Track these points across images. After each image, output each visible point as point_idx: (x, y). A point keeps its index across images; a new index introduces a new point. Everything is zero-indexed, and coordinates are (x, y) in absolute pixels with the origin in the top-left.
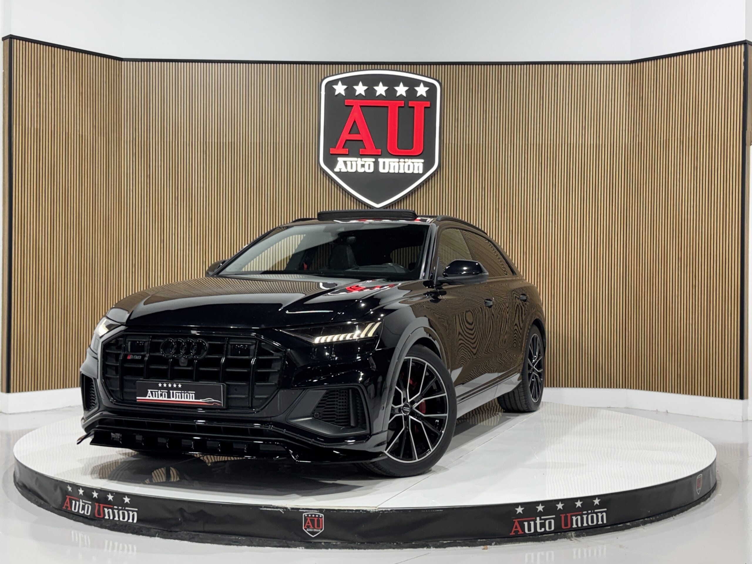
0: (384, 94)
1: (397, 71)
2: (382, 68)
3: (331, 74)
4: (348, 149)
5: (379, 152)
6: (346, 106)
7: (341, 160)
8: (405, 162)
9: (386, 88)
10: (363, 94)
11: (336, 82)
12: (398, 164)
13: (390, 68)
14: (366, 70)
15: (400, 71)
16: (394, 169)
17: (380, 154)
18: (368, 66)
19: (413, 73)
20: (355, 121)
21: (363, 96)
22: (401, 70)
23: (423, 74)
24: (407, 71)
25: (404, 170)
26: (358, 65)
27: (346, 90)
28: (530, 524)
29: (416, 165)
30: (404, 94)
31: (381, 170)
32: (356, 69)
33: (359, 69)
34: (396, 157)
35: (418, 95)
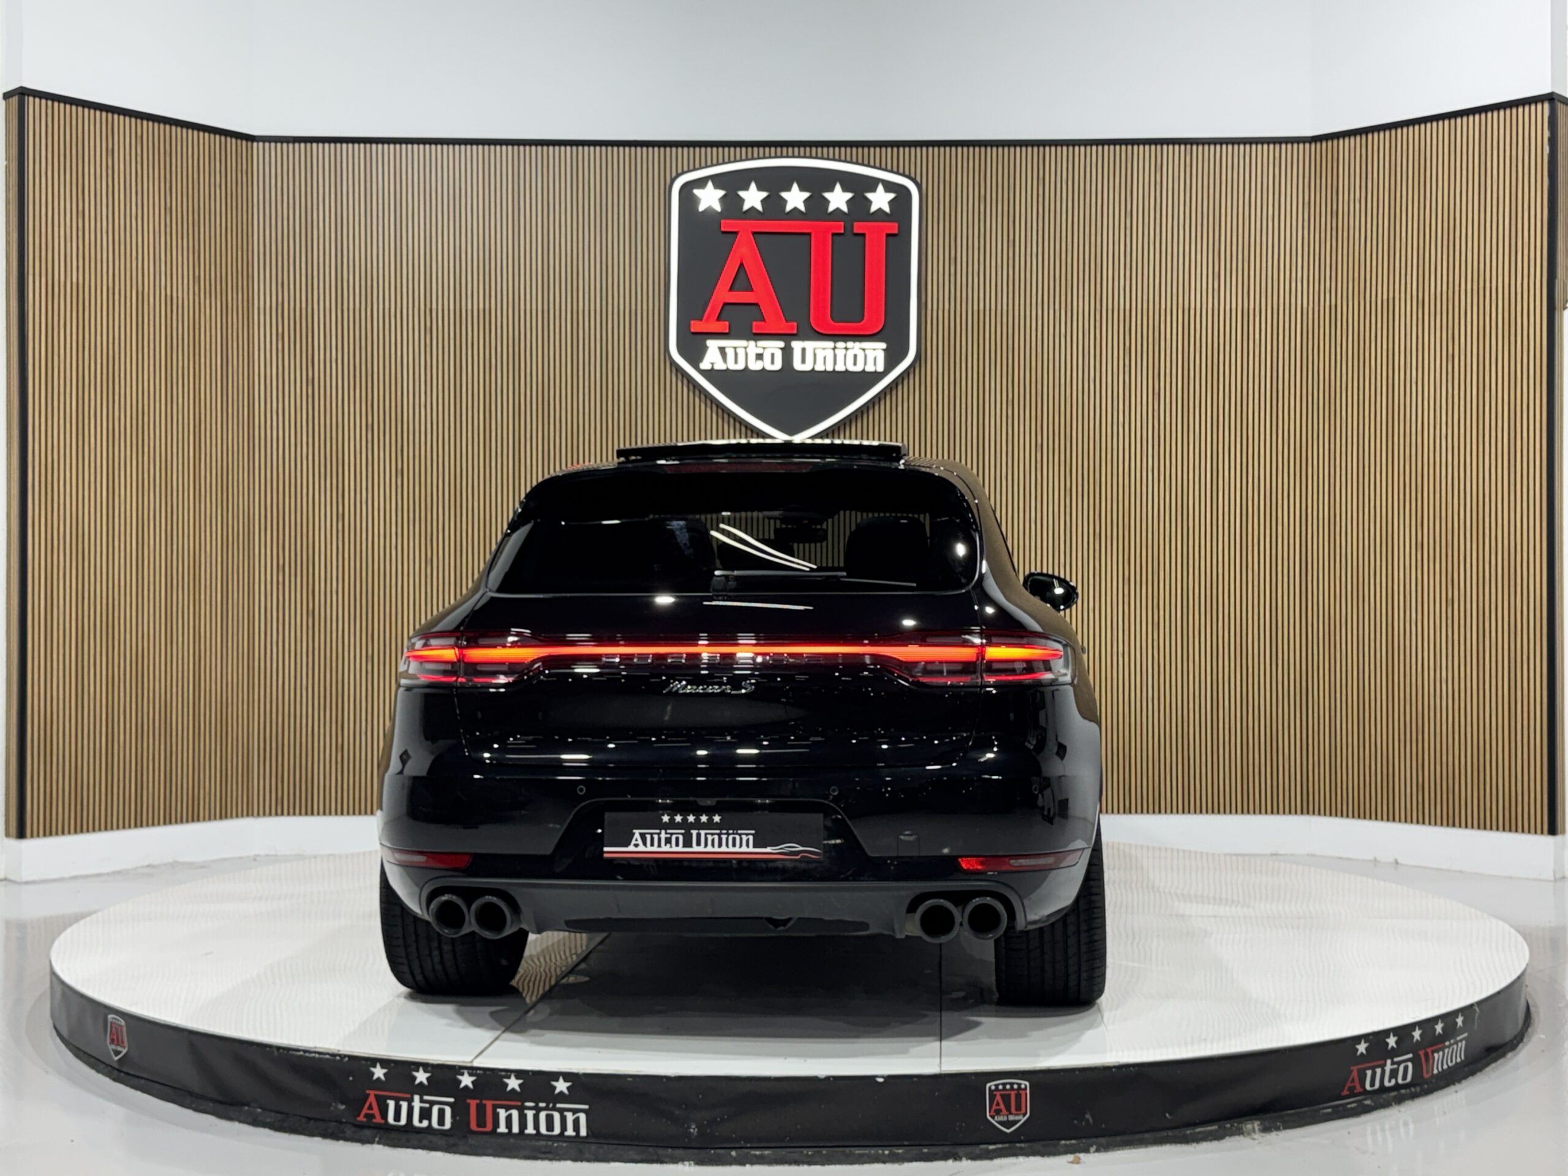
0: (802, 208)
1: (828, 159)
2: (796, 153)
3: (691, 167)
4: (727, 323)
5: (792, 328)
6: (724, 232)
7: (713, 345)
8: (846, 349)
9: (806, 195)
10: (759, 207)
11: (701, 183)
12: (832, 351)
13: (814, 154)
14: (764, 157)
15: (834, 159)
16: (825, 364)
17: (795, 332)
18: (767, 149)
19: (863, 164)
20: (742, 265)
21: (758, 211)
22: (837, 157)
23: (883, 166)
24: (848, 159)
25: (845, 364)
26: (747, 147)
27: (723, 200)
29: (871, 355)
30: (845, 209)
31: (798, 365)
32: (744, 157)
33: (750, 156)
34: (827, 337)
35: (873, 208)
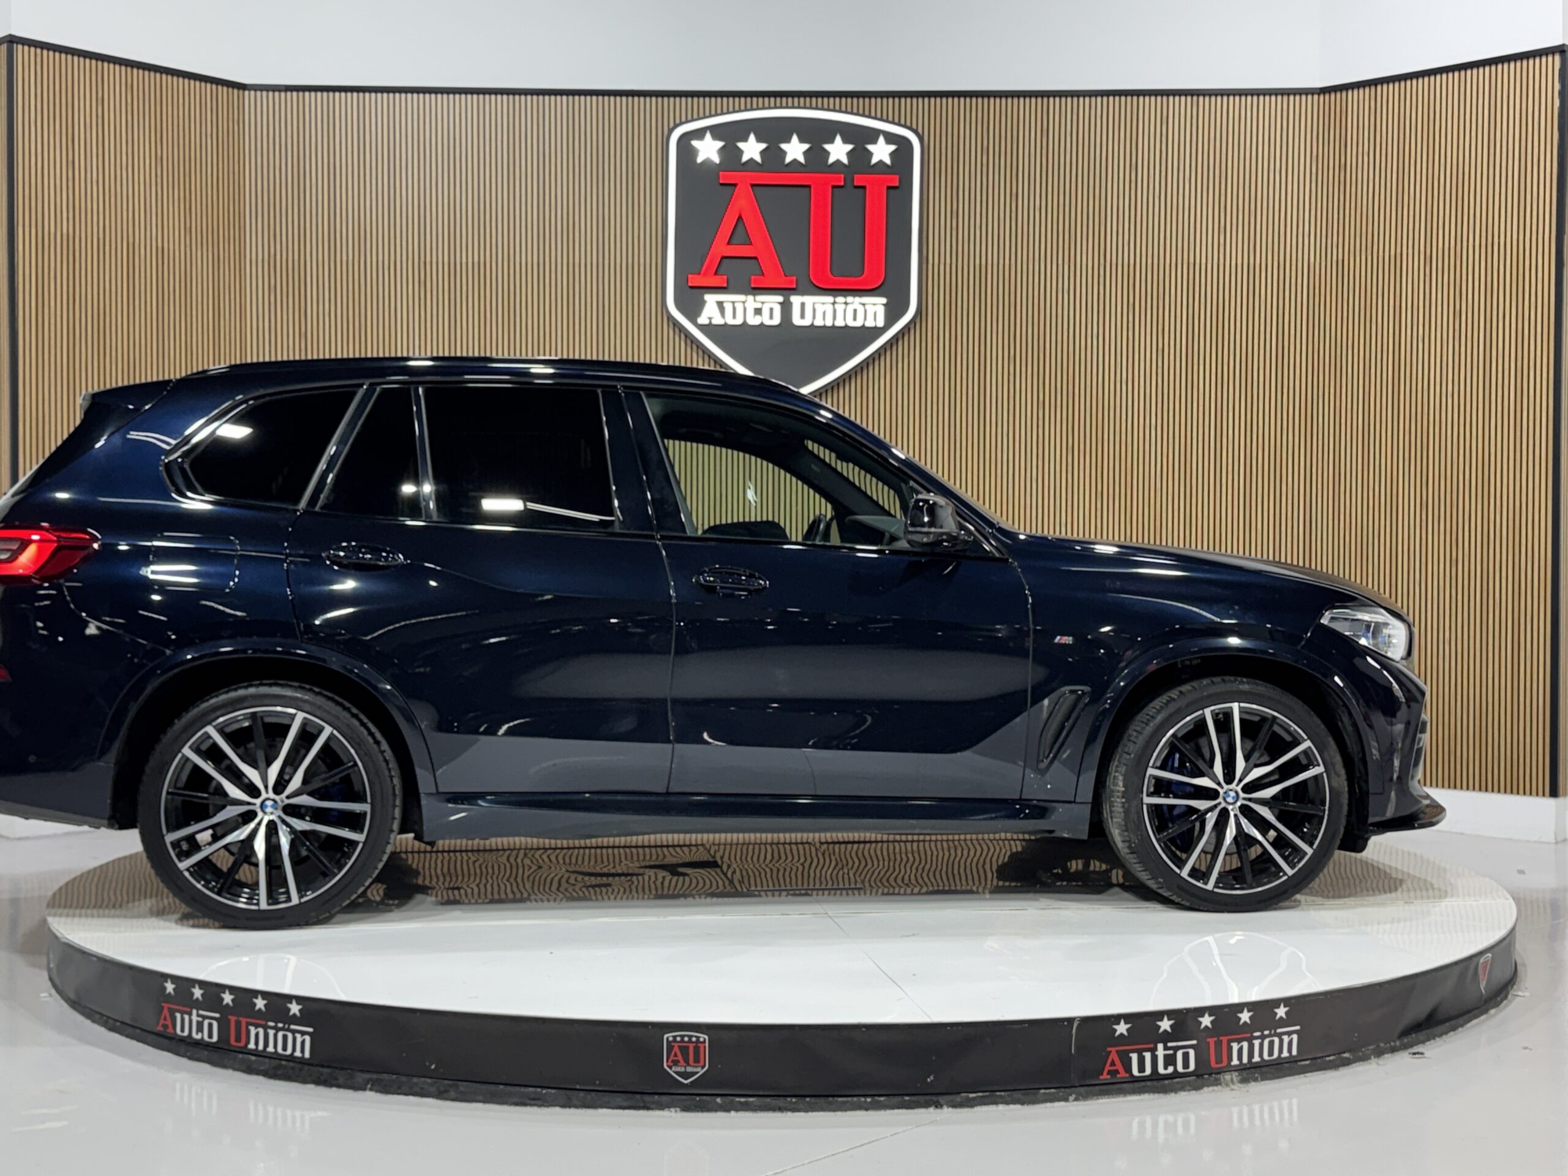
0: (802, 159)
1: (828, 110)
2: (796, 104)
3: (689, 118)
4: (725, 277)
5: (791, 282)
6: (722, 184)
8: (846, 303)
9: (806, 146)
10: (758, 159)
11: (699, 134)
12: (831, 306)
13: (814, 105)
14: (764, 108)
15: (834, 110)
16: (824, 319)
17: (794, 286)
18: (766, 100)
19: (863, 115)
20: (740, 217)
21: (756, 162)
22: (837, 108)
23: (885, 117)
24: (849, 110)
25: (845, 319)
26: (746, 97)
27: (722, 151)
28: (1144, 1057)
29: (871, 310)
30: (845, 160)
31: (797, 320)
32: (743, 107)
33: (749, 106)
34: (827, 292)
35: (874, 160)
